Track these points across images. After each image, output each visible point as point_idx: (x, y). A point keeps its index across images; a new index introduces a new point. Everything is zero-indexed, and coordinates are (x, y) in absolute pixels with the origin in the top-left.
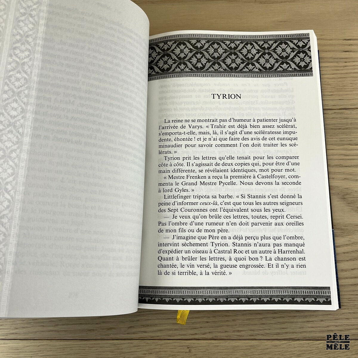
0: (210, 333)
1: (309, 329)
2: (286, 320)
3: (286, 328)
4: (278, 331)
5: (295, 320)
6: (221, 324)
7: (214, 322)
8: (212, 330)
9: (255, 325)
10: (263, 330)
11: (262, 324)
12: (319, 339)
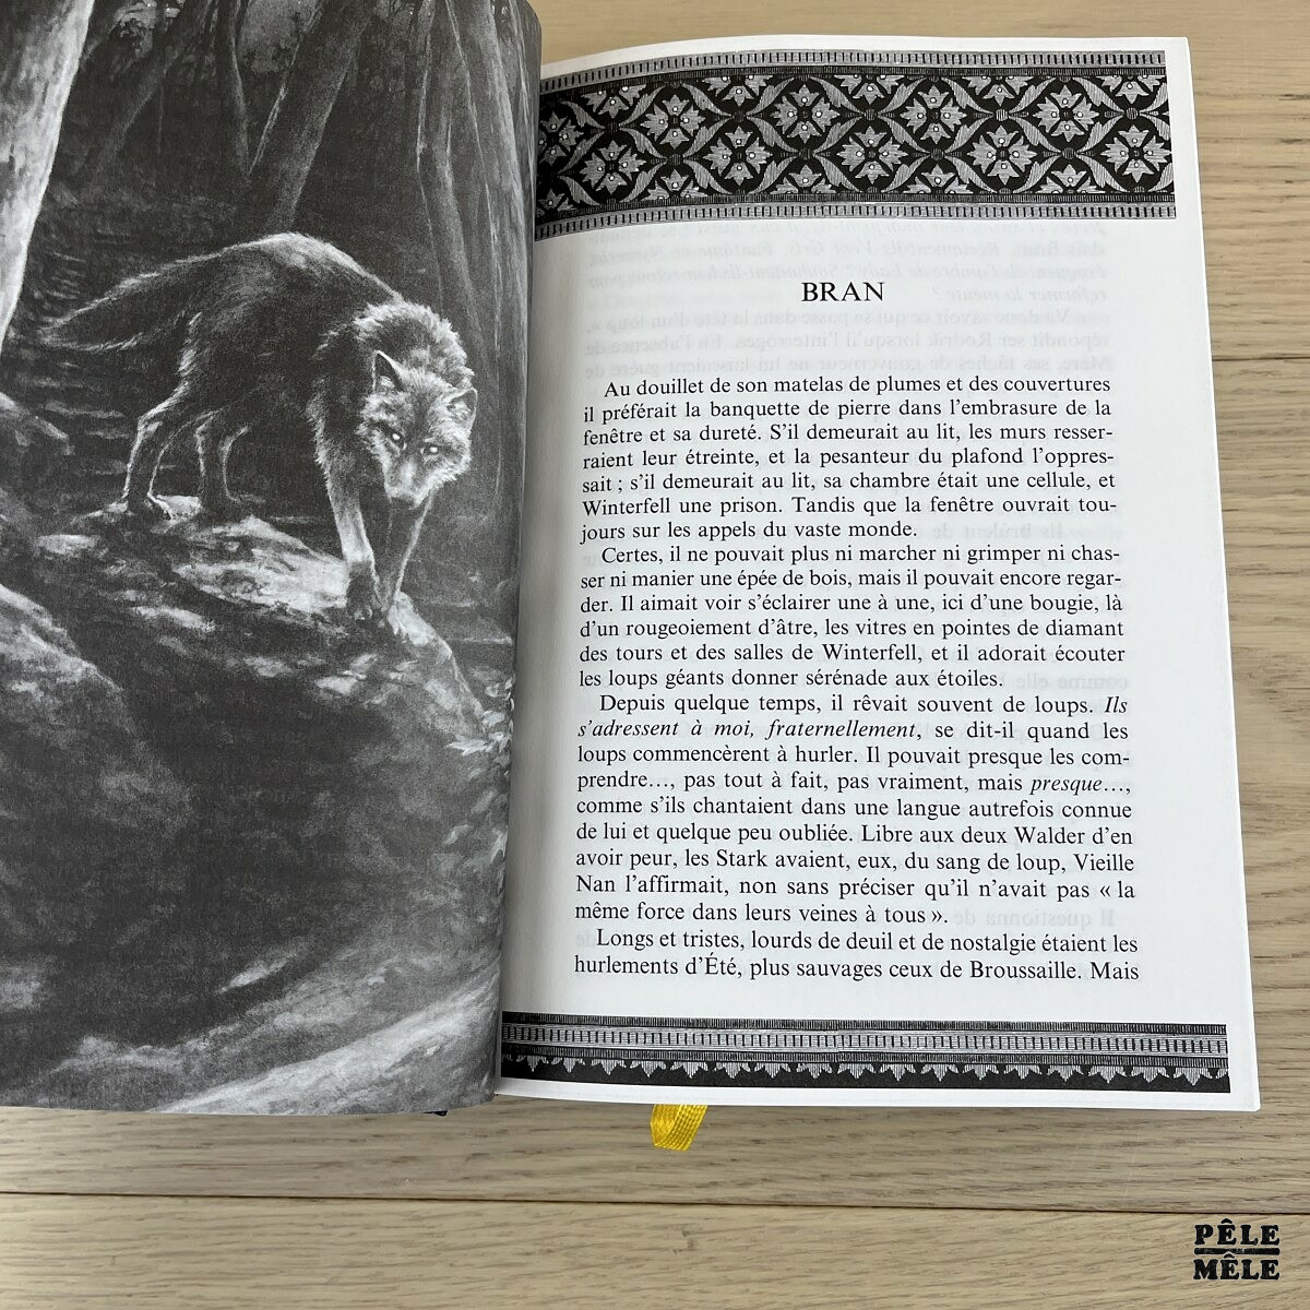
0: (764, 1180)
1: (1132, 1173)
2: (1045, 1139)
3: (1045, 1168)
4: (1017, 1178)
5: (1081, 1140)
6: (808, 1147)
7: (781, 1141)
8: (773, 1172)
9: (932, 1153)
10: (961, 1172)
11: (958, 1151)
12: (1169, 1208)
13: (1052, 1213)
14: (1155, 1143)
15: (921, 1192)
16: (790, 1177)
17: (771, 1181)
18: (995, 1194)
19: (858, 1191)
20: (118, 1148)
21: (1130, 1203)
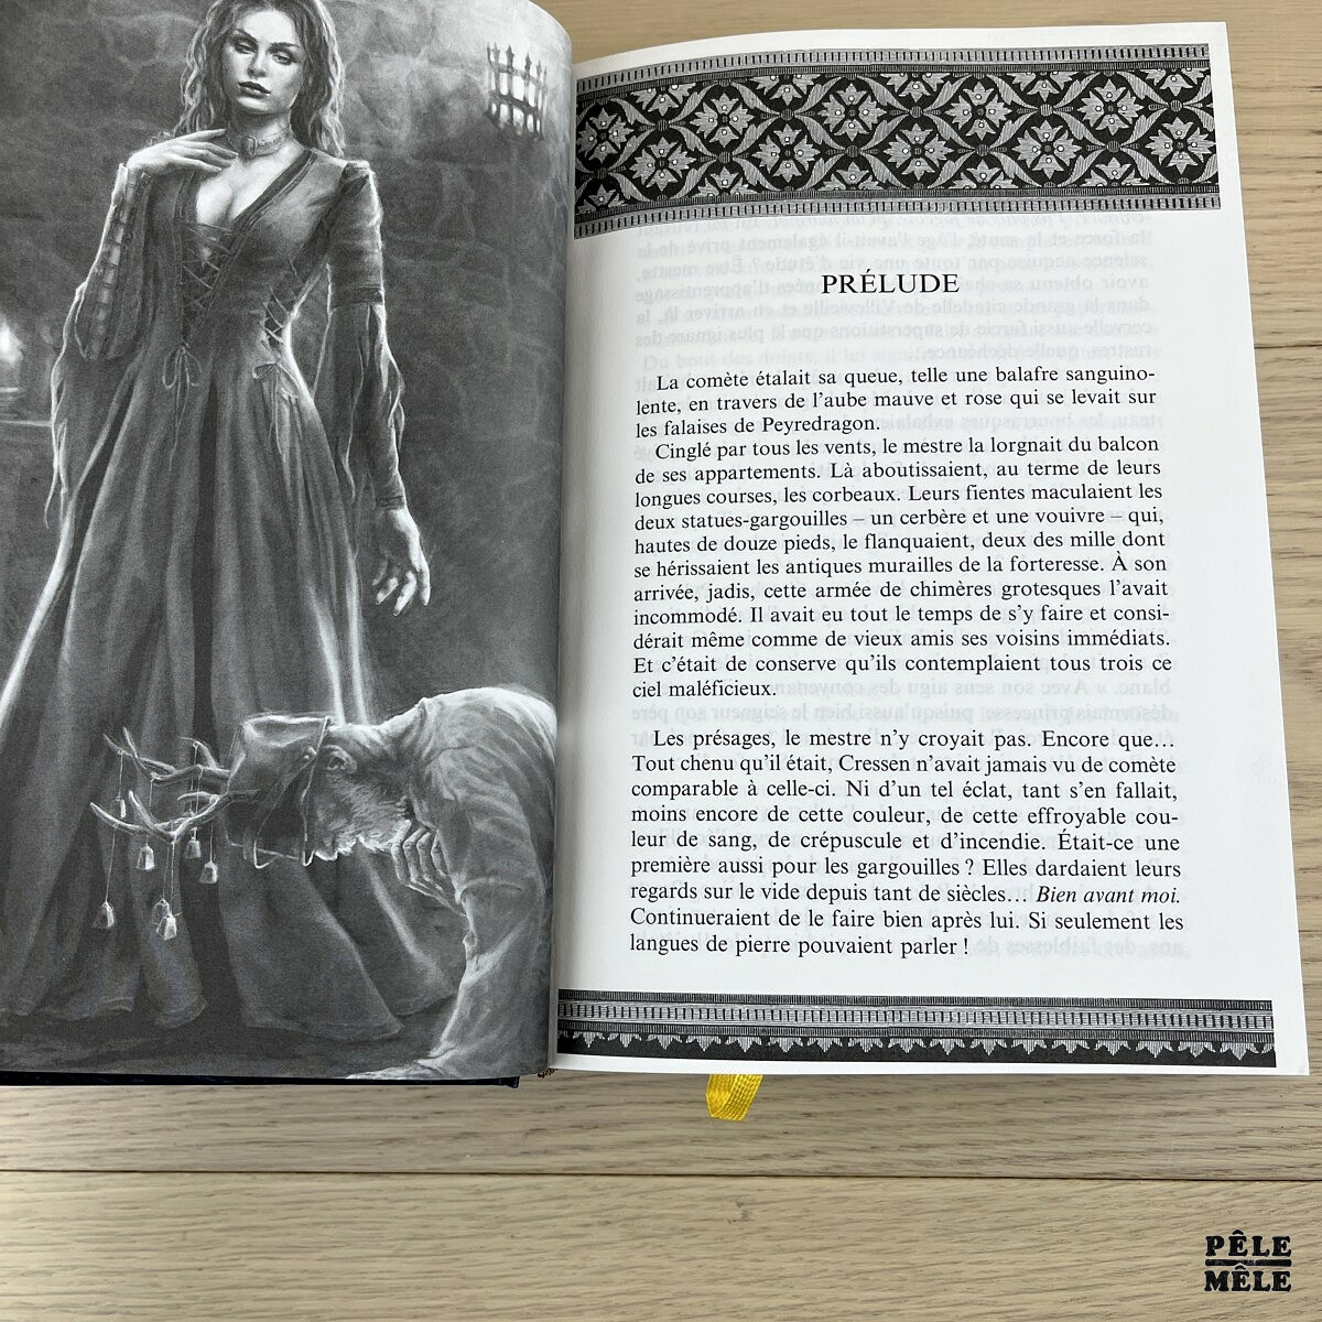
0: (816, 1152)
1: (1174, 1143)
2: (1090, 1111)
3: (1090, 1138)
4: (1063, 1147)
5: (1125, 1110)
6: (858, 1120)
7: (832, 1113)
8: (824, 1144)
9: (979, 1124)
10: (1008, 1143)
11: (1006, 1122)
12: (1211, 1175)
13: (1097, 1182)
14: (1199, 1113)
15: (969, 1162)
16: (841, 1149)
17: (822, 1153)
18: (1041, 1163)
19: (909, 1161)
20: (187, 1127)
21: (1174, 1171)
